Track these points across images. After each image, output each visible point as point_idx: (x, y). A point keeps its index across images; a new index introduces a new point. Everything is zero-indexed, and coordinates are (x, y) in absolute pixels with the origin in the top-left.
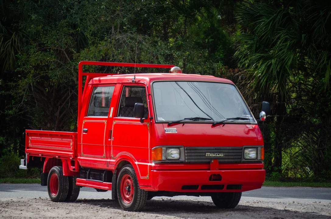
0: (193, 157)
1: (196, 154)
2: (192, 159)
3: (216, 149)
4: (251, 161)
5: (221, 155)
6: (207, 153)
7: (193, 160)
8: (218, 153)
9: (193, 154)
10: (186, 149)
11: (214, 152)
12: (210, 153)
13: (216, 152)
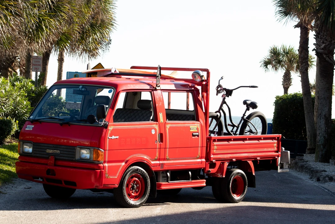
0: (38, 152)
3: (53, 147)
4: (85, 161)
5: (58, 152)
6: (47, 150)
8: (56, 151)
10: (34, 145)
11: (52, 150)
12: (49, 150)
13: (54, 150)
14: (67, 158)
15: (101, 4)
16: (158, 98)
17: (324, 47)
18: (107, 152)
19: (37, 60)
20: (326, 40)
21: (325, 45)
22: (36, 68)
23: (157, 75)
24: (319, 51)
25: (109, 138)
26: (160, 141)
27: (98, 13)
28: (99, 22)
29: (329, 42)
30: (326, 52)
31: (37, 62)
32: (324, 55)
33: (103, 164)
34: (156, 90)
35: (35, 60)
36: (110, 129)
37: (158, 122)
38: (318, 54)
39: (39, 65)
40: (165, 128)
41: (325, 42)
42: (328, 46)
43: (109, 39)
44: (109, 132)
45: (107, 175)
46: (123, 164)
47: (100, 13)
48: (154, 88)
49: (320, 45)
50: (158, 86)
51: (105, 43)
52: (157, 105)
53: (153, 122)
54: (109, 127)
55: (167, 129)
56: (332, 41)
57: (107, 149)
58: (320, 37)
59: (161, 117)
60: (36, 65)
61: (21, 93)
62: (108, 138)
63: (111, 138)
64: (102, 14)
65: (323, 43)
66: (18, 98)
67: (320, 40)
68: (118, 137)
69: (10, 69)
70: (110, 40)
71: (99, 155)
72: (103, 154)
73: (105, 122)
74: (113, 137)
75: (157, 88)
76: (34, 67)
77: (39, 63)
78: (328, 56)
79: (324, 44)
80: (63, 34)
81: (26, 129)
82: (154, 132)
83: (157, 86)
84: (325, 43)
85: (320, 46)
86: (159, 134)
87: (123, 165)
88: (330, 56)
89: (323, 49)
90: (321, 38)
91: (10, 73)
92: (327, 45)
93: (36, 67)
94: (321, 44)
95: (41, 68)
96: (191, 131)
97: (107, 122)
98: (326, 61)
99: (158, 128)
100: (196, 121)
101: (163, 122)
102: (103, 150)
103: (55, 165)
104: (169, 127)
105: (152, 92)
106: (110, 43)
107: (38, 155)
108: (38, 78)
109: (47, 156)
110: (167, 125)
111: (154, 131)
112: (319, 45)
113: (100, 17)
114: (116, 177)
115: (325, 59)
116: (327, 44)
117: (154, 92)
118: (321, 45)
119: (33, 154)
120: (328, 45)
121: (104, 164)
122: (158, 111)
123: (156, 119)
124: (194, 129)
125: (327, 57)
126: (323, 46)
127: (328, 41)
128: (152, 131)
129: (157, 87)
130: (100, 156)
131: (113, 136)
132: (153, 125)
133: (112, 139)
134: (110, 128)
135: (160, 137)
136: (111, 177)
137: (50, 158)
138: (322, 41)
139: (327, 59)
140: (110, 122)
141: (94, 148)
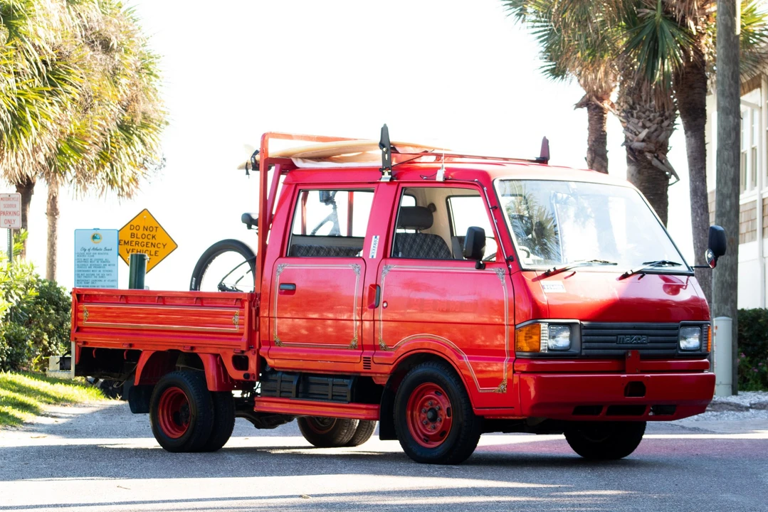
0: (596, 345)
2: (594, 349)
3: (634, 328)
7: (595, 351)
8: (639, 337)
15: (141, 78)
17: (646, 136)
19: (9, 202)
20: (650, 120)
21: (648, 133)
22: (9, 221)
24: (637, 145)
27: (134, 99)
28: (139, 118)
29: (658, 124)
30: (652, 147)
31: (9, 206)
32: (647, 154)
35: (5, 202)
38: (634, 153)
39: (15, 213)
41: (648, 124)
42: (655, 134)
47: (139, 98)
49: (637, 133)
51: (152, 167)
56: (662, 121)
58: (635, 115)
60: (8, 213)
64: (143, 99)
65: (644, 127)
67: (636, 121)
77: (13, 210)
78: (656, 155)
79: (647, 130)
84: (648, 128)
85: (636, 135)
88: (661, 156)
89: (643, 141)
90: (639, 118)
92: (653, 133)
93: (7, 217)
94: (640, 130)
98: (653, 166)
112: (635, 133)
113: (140, 107)
115: (650, 163)
116: (652, 129)
118: (640, 133)
120: (656, 130)
125: (655, 159)
126: (644, 134)
127: (656, 121)
138: (640, 124)
139: (655, 162)
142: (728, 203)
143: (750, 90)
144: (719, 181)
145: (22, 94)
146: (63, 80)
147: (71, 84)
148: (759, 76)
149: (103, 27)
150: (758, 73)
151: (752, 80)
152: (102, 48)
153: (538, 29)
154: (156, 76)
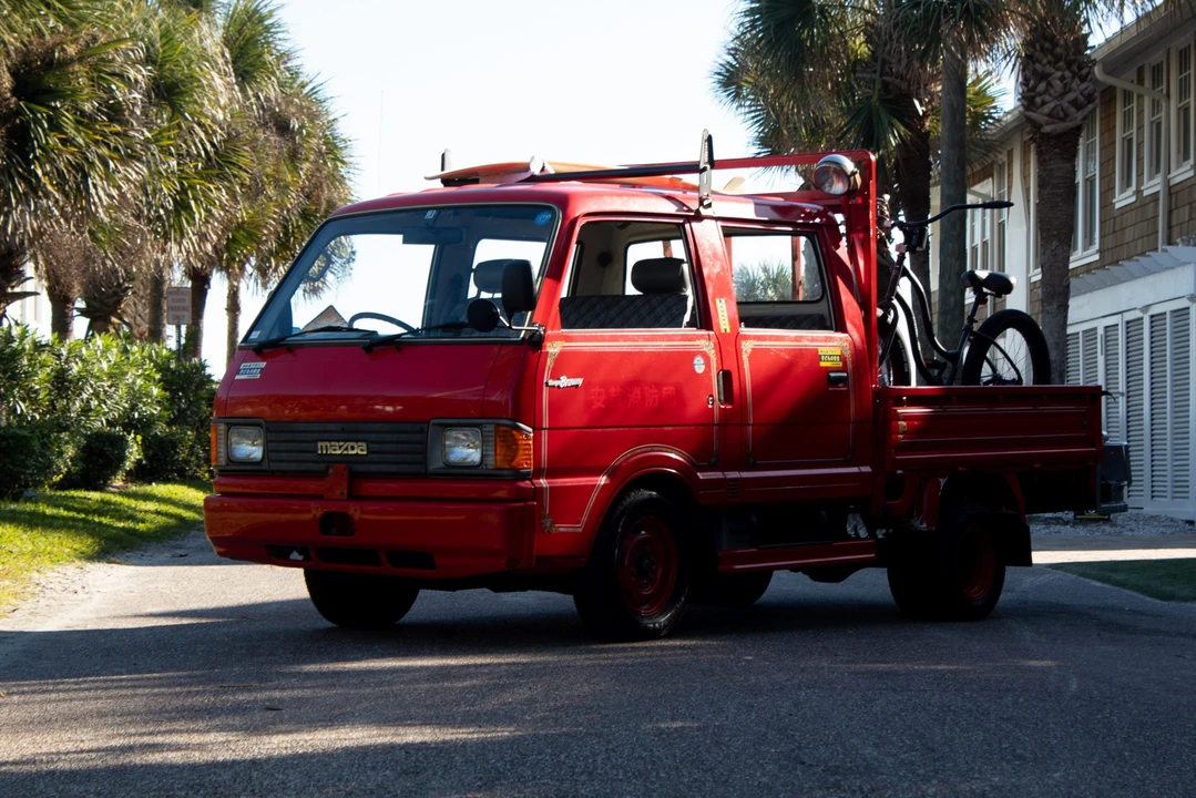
0: (285, 456)
1: (291, 446)
2: (282, 461)
3: (343, 430)
4: (463, 472)
5: (359, 450)
6: (319, 444)
7: (285, 464)
8: (352, 444)
9: (283, 446)
10: (268, 430)
11: (338, 441)
12: (328, 444)
13: (345, 441)
14: (394, 468)
15: (325, 163)
16: (706, 245)
18: (545, 435)
19: (179, 297)
22: (178, 317)
23: (702, 166)
25: (551, 383)
26: (722, 398)
27: (318, 186)
28: (324, 206)
31: (178, 301)
33: (530, 480)
34: (698, 217)
35: (174, 297)
36: (550, 350)
37: (711, 329)
39: (184, 309)
40: (738, 352)
43: (349, 250)
44: (550, 362)
45: (548, 522)
46: (603, 480)
47: (324, 185)
48: (690, 210)
50: (706, 203)
51: (340, 261)
52: (706, 271)
53: (693, 331)
54: (548, 344)
55: (745, 357)
57: (546, 424)
59: (723, 312)
60: (178, 308)
61: (146, 370)
62: (547, 383)
63: (556, 383)
66: (139, 382)
68: (579, 381)
69: (114, 319)
70: (353, 253)
71: (518, 445)
72: (531, 442)
73: (531, 324)
74: (564, 382)
75: (704, 212)
76: (172, 313)
77: (184, 305)
80: (240, 226)
81: (237, 377)
82: (703, 367)
83: (701, 203)
86: (718, 374)
87: (602, 483)
91: (114, 328)
93: (177, 313)
95: (188, 315)
96: (822, 364)
97: (540, 326)
99: (713, 352)
100: (837, 331)
101: (728, 331)
102: (530, 430)
103: (353, 496)
104: (749, 351)
105: (687, 226)
106: (353, 260)
107: (285, 466)
108: (183, 341)
109: (322, 467)
110: (743, 343)
111: (702, 362)
113: (326, 194)
114: (580, 530)
117: (694, 224)
119: (265, 466)
121: (534, 481)
122: (710, 291)
123: (704, 319)
124: (832, 358)
128: (695, 362)
129: (701, 209)
130: (521, 452)
131: (563, 378)
132: (697, 343)
133: (558, 387)
134: (553, 349)
135: (721, 383)
136: (562, 529)
137: (331, 471)
140: (549, 327)
141: (497, 421)
142: (952, 299)
143: (980, 181)
144: (942, 277)
145: (185, 178)
146: (231, 163)
147: (240, 168)
148: (992, 165)
149: (283, 107)
150: (990, 161)
151: (982, 169)
152: (277, 129)
153: (753, 114)
154: (343, 162)
